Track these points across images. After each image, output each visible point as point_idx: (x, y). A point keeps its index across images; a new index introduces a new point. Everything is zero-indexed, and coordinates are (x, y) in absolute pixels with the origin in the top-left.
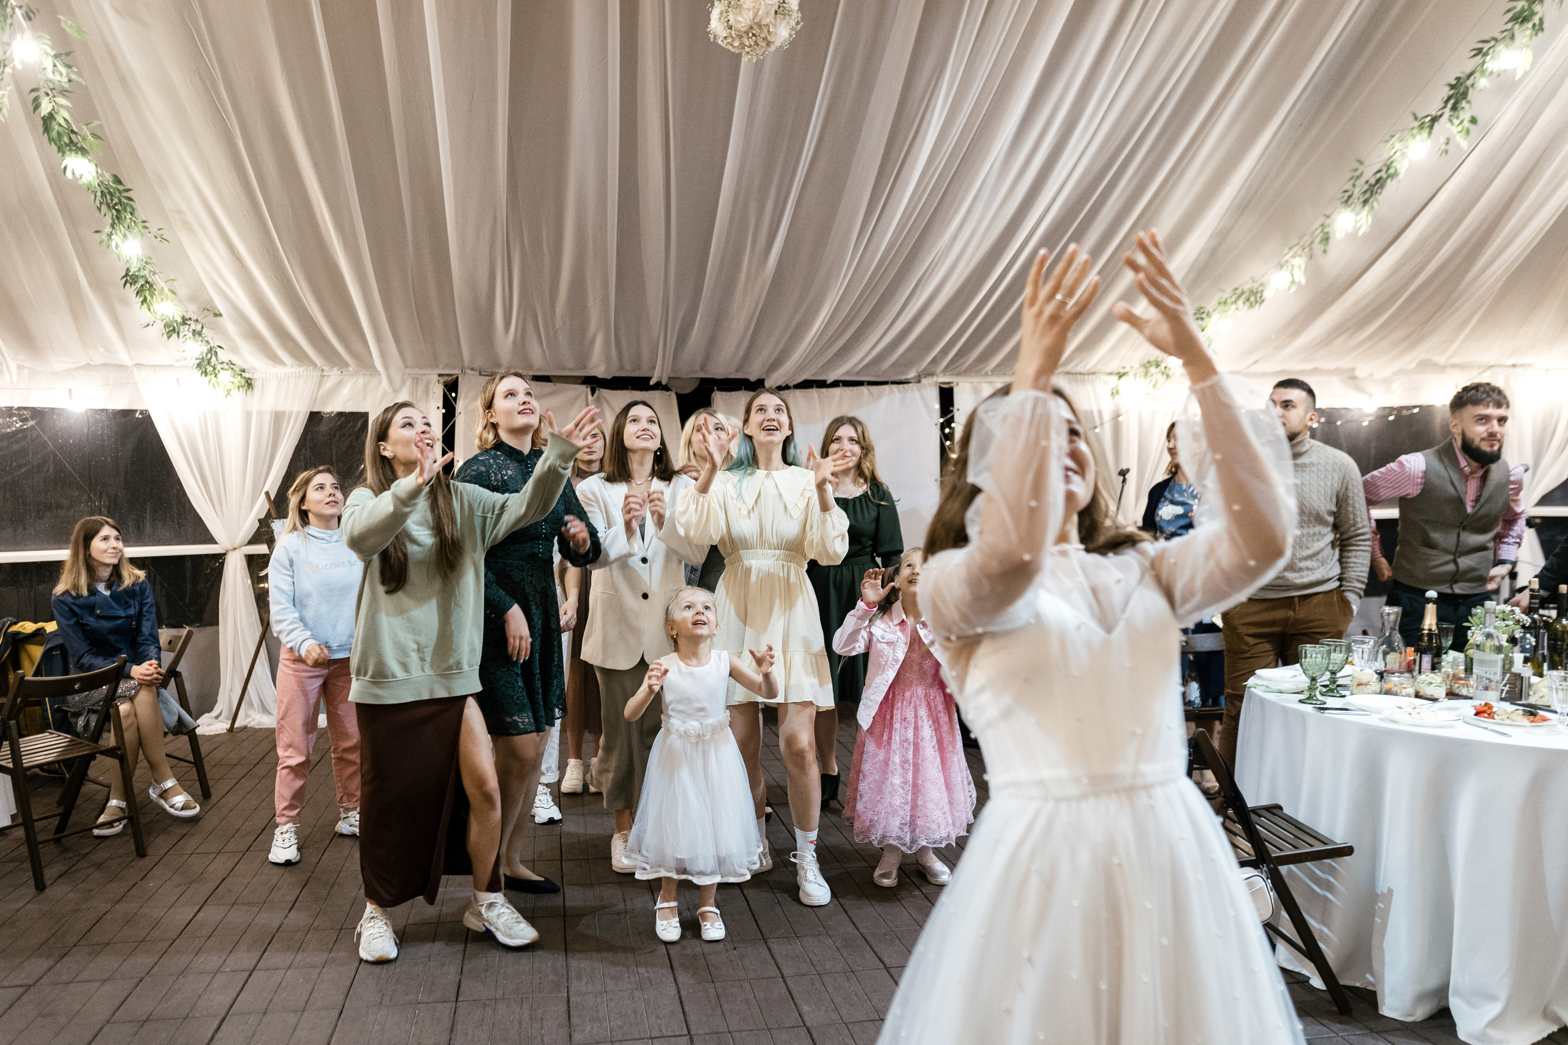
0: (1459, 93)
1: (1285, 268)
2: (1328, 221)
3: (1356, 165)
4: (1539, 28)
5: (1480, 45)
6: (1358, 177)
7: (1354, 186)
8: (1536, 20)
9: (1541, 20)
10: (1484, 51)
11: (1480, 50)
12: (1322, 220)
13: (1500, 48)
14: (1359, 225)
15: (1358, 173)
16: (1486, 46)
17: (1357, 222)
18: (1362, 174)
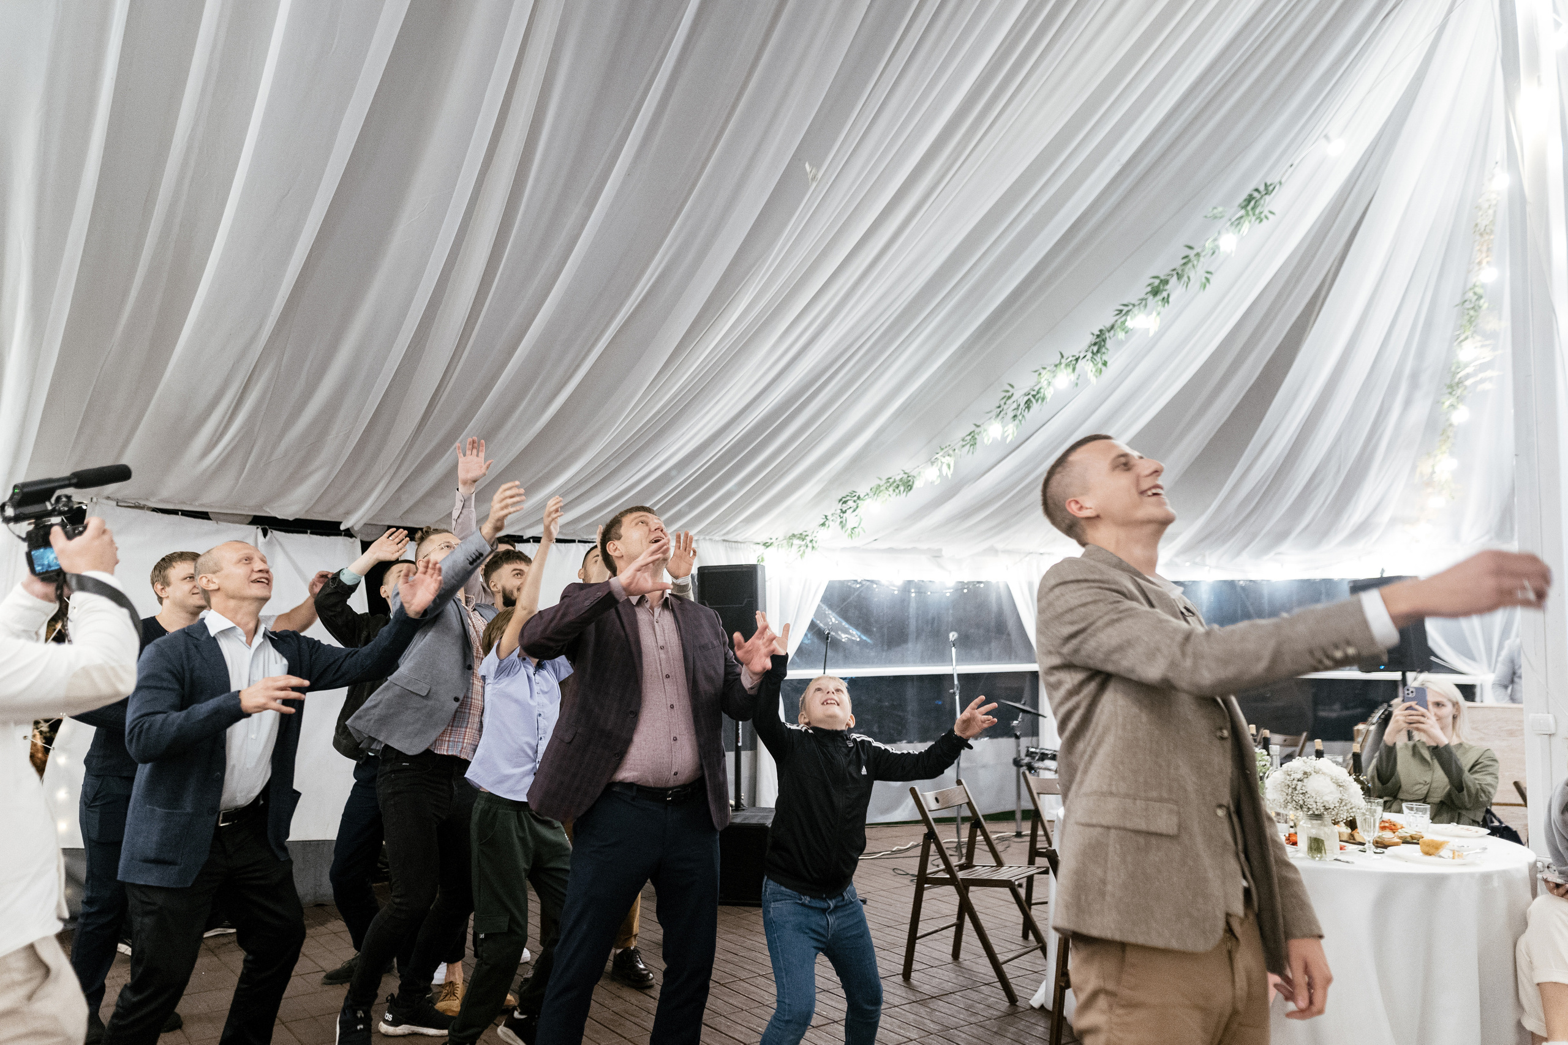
0: (1100, 342)
1: (936, 464)
2: (977, 430)
3: (1009, 388)
4: (1166, 300)
5: (1121, 308)
6: (1009, 398)
7: (1005, 403)
8: (1165, 294)
9: (1168, 295)
10: (1124, 312)
11: (1121, 311)
12: (973, 428)
13: (1136, 310)
14: (1006, 434)
15: (1010, 394)
16: (1126, 309)
17: (1004, 432)
18: (1012, 395)
